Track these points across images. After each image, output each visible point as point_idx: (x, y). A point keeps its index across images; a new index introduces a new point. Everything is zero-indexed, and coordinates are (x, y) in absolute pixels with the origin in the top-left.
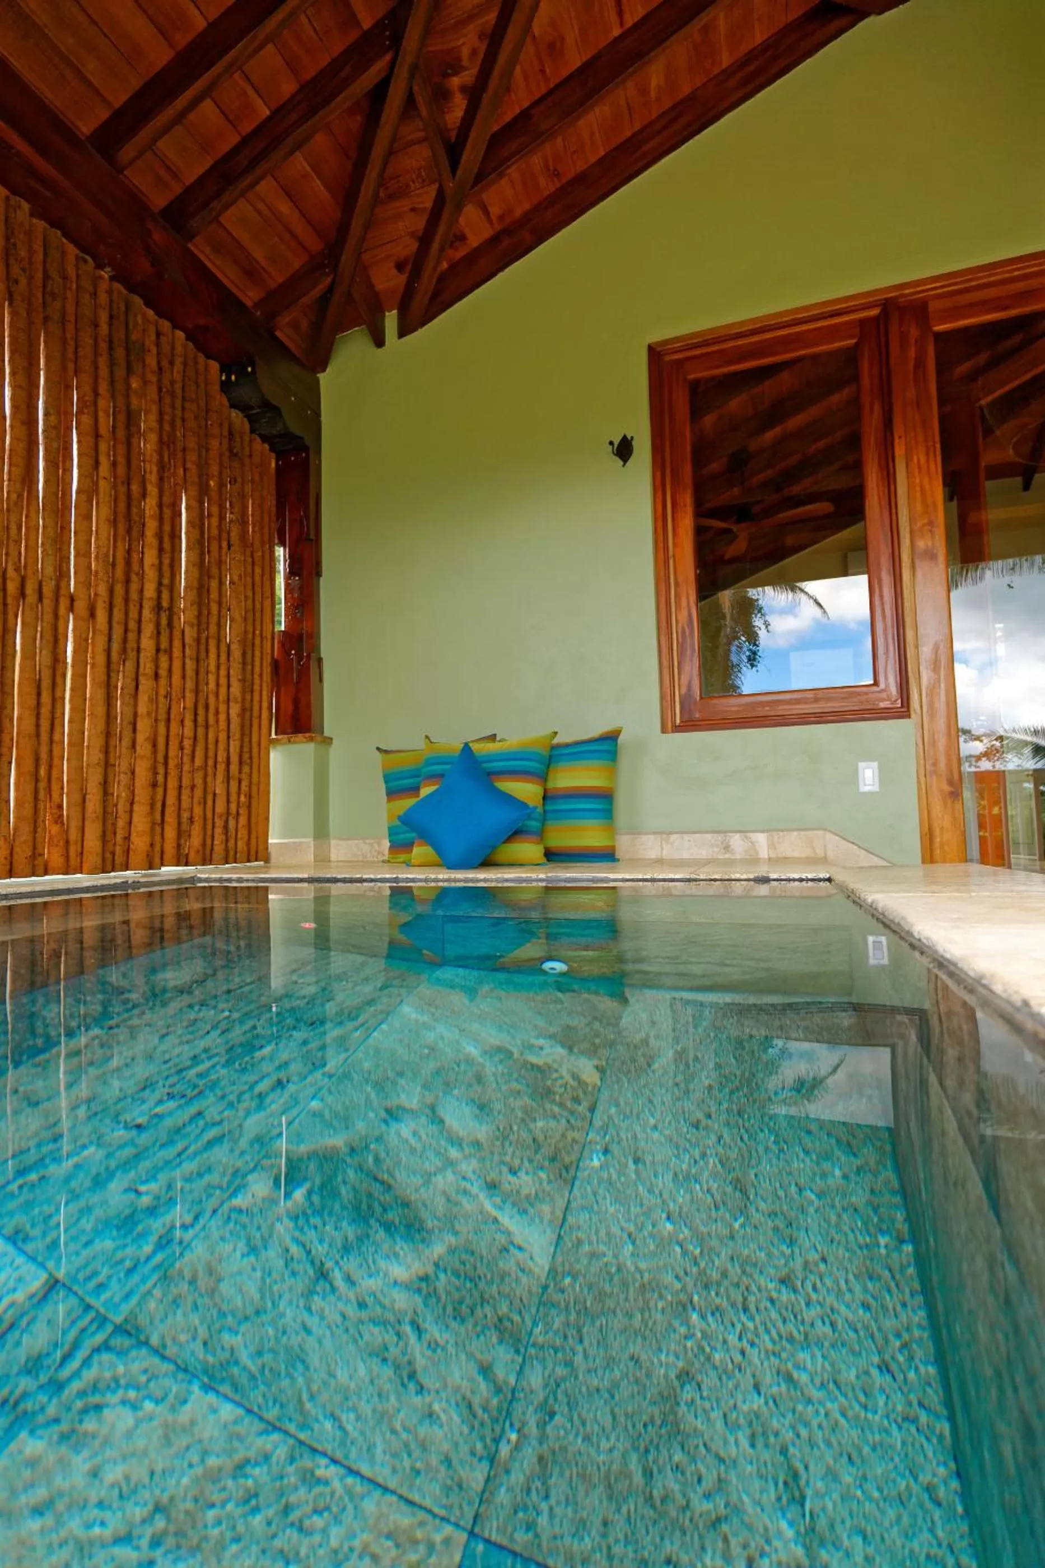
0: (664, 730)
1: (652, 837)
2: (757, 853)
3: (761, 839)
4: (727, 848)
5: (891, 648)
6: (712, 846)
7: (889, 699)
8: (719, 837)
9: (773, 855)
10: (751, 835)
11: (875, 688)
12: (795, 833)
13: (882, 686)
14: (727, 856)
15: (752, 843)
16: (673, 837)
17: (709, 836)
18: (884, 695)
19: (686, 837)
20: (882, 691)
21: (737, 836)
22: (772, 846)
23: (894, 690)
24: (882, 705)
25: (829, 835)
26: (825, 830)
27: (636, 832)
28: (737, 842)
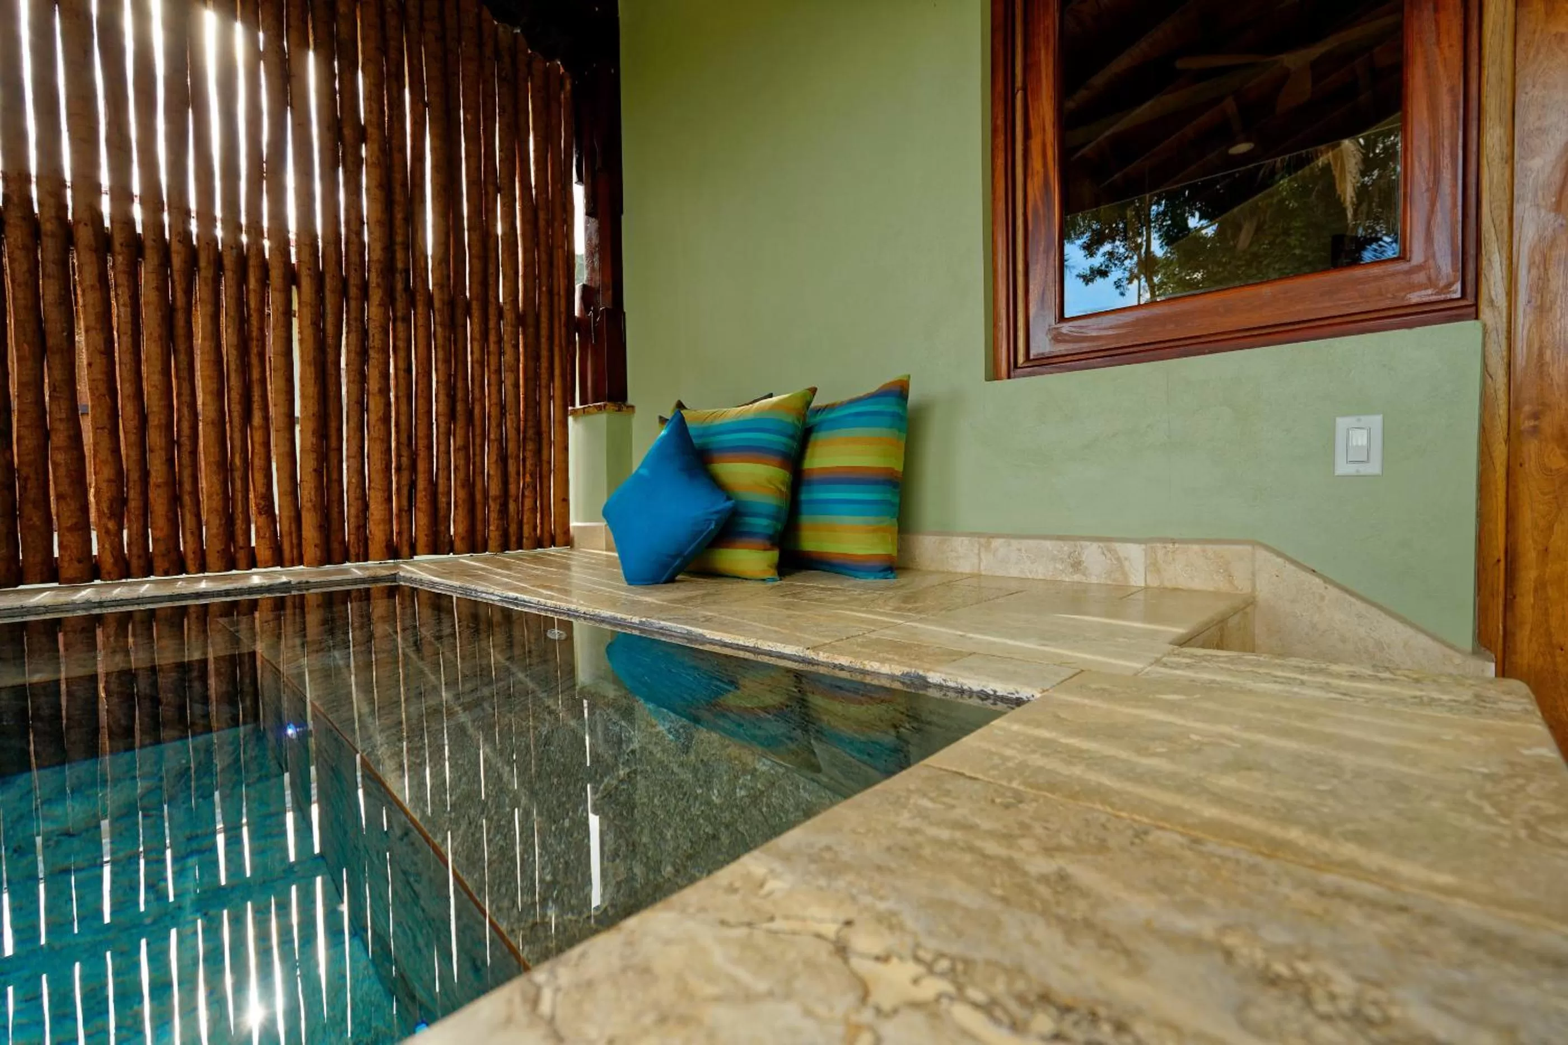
0: (993, 374)
1: (966, 540)
2: (1125, 575)
3: (1134, 553)
4: (1077, 565)
5: (1446, 175)
6: (1054, 559)
7: (1431, 283)
8: (1066, 547)
9: (1154, 583)
10: (1117, 546)
11: (1403, 266)
12: (1196, 547)
13: (1417, 257)
14: (1077, 577)
15: (1118, 559)
16: (996, 543)
17: (1048, 544)
18: (1420, 277)
19: (1015, 543)
20: (1420, 268)
21: (1094, 546)
22: (1153, 566)
23: (1445, 265)
24: (1415, 298)
25: (1262, 554)
26: (1254, 543)
27: (946, 532)
28: (1092, 554)
